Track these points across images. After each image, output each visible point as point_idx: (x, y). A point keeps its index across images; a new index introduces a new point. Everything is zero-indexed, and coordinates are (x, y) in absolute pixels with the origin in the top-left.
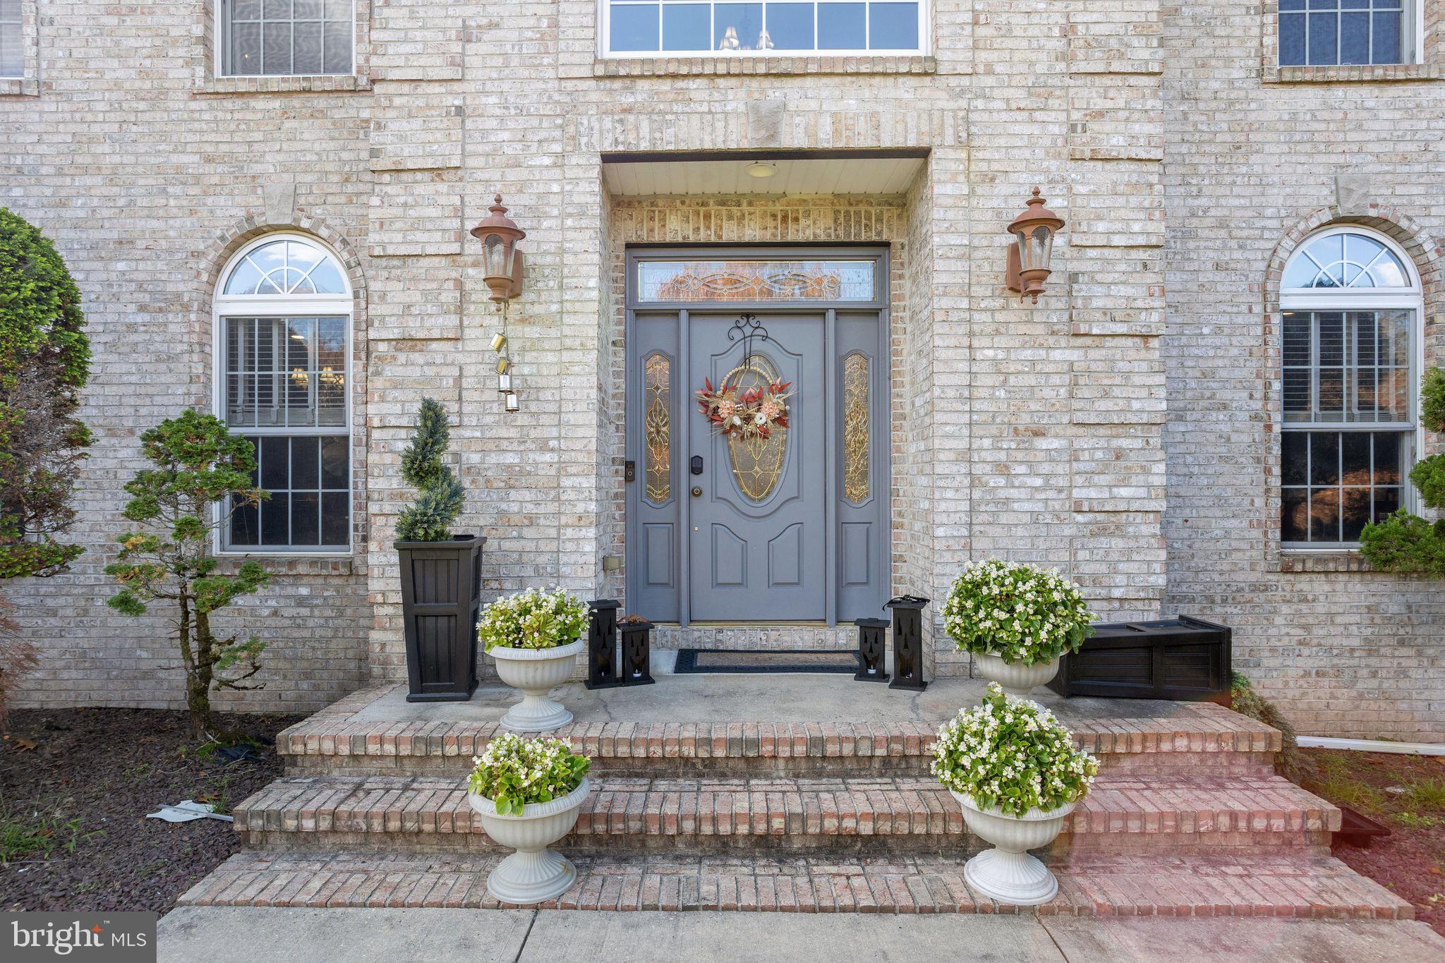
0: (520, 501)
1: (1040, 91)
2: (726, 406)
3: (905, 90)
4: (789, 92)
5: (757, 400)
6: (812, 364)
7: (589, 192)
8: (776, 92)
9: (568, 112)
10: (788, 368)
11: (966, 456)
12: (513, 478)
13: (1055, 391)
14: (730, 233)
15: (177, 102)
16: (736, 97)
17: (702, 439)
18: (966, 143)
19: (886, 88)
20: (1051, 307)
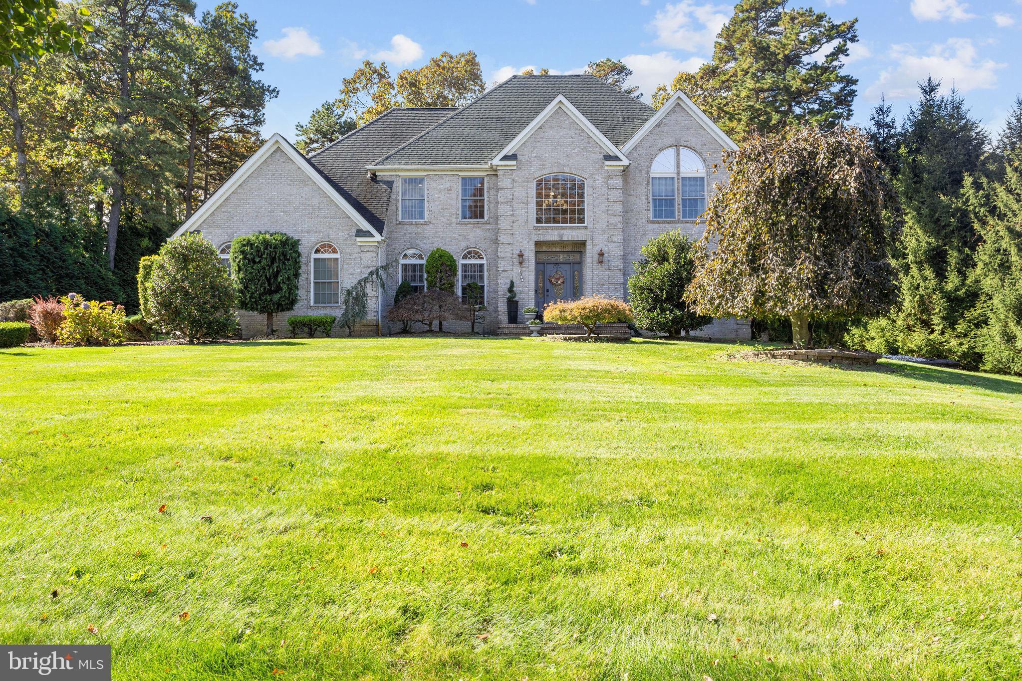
0: (522, 296)
1: (604, 232)
2: (553, 280)
3: (583, 231)
4: (564, 232)
5: (558, 279)
6: (568, 273)
7: (533, 247)
8: (562, 232)
9: (530, 234)
10: (564, 273)
11: (592, 288)
12: (521, 292)
13: (606, 278)
14: (554, 250)
15: (454, 225)
16: (556, 232)
17: (548, 286)
18: (592, 239)
19: (579, 231)
20: (605, 266)
